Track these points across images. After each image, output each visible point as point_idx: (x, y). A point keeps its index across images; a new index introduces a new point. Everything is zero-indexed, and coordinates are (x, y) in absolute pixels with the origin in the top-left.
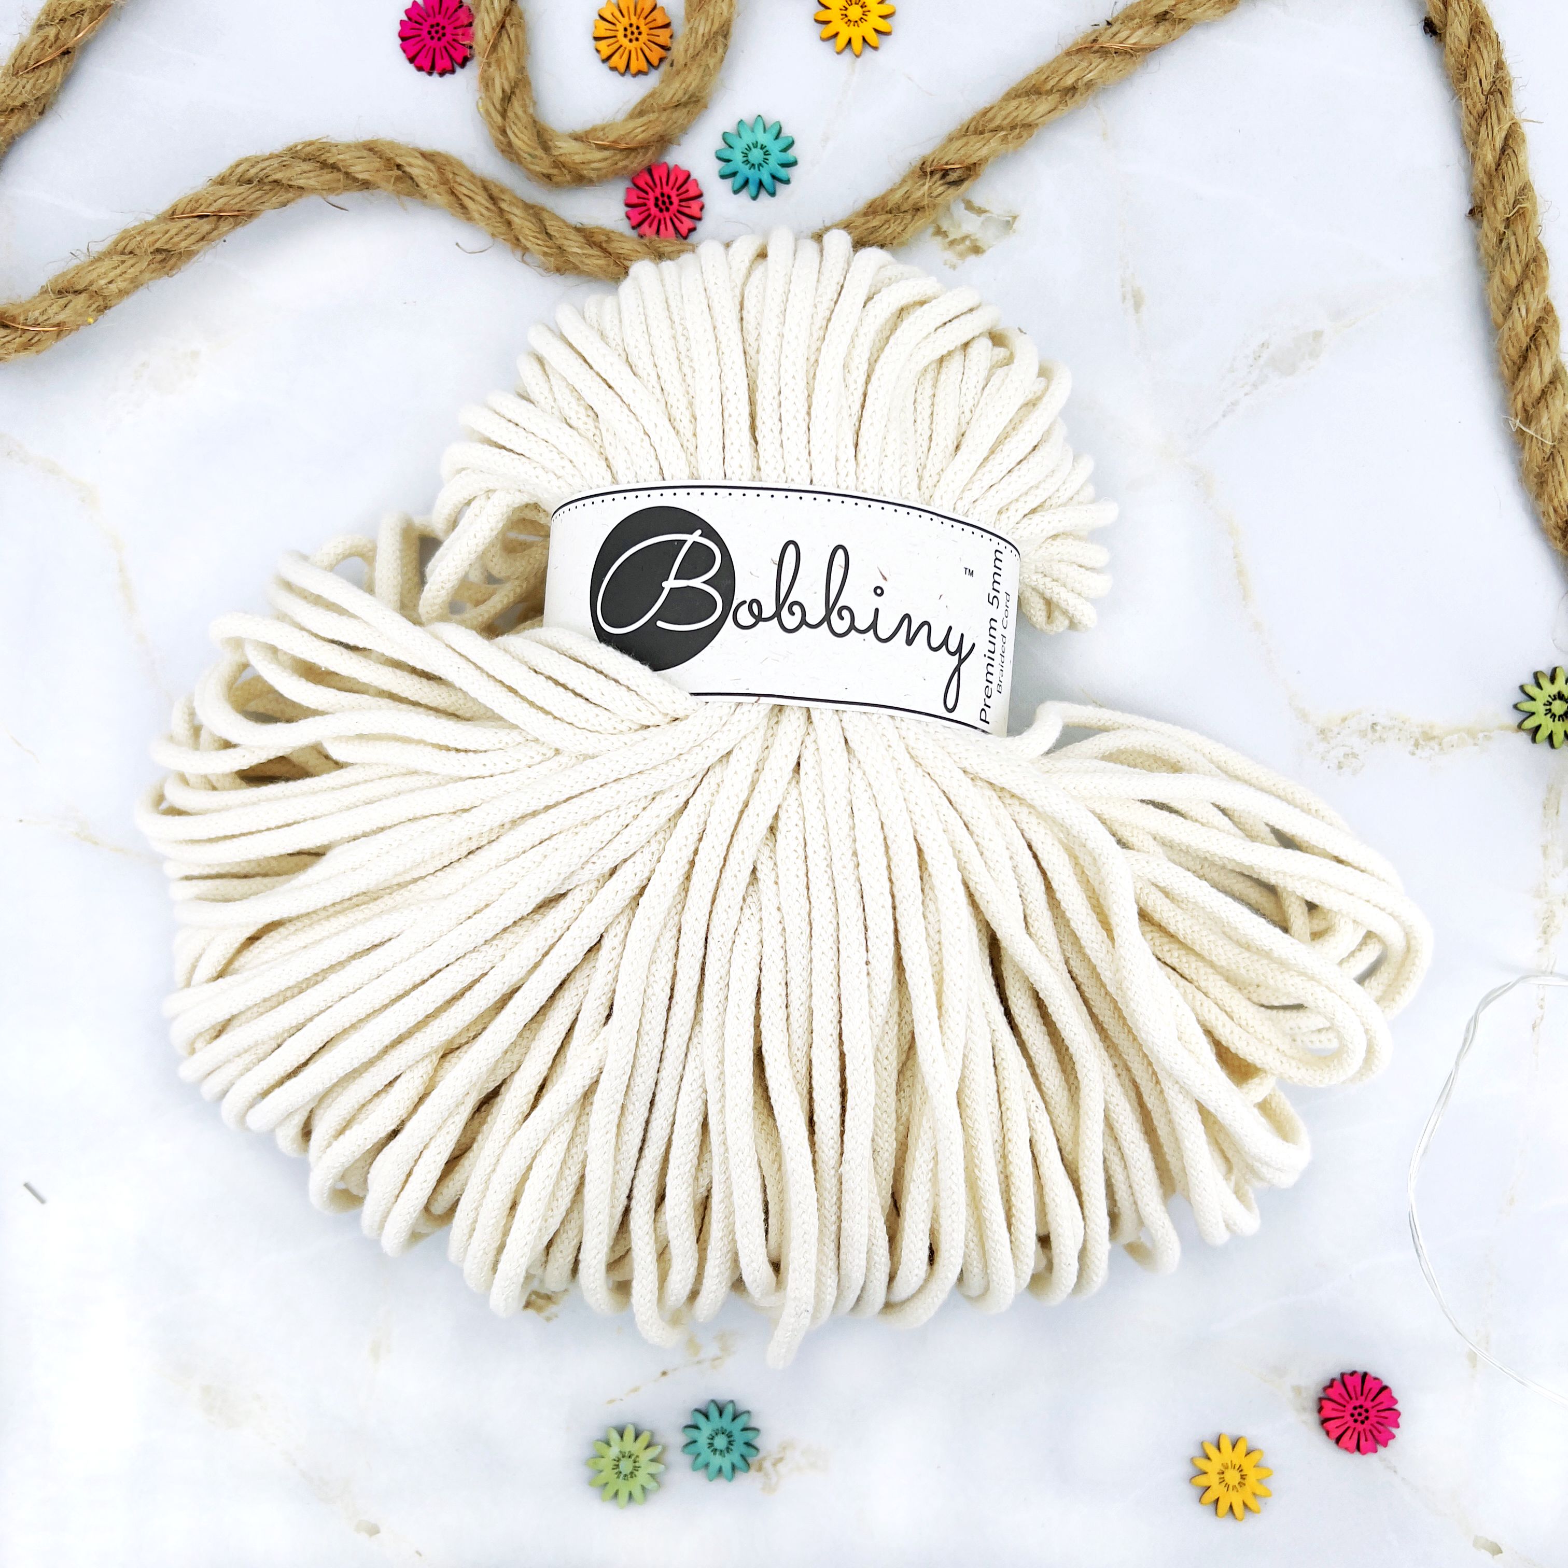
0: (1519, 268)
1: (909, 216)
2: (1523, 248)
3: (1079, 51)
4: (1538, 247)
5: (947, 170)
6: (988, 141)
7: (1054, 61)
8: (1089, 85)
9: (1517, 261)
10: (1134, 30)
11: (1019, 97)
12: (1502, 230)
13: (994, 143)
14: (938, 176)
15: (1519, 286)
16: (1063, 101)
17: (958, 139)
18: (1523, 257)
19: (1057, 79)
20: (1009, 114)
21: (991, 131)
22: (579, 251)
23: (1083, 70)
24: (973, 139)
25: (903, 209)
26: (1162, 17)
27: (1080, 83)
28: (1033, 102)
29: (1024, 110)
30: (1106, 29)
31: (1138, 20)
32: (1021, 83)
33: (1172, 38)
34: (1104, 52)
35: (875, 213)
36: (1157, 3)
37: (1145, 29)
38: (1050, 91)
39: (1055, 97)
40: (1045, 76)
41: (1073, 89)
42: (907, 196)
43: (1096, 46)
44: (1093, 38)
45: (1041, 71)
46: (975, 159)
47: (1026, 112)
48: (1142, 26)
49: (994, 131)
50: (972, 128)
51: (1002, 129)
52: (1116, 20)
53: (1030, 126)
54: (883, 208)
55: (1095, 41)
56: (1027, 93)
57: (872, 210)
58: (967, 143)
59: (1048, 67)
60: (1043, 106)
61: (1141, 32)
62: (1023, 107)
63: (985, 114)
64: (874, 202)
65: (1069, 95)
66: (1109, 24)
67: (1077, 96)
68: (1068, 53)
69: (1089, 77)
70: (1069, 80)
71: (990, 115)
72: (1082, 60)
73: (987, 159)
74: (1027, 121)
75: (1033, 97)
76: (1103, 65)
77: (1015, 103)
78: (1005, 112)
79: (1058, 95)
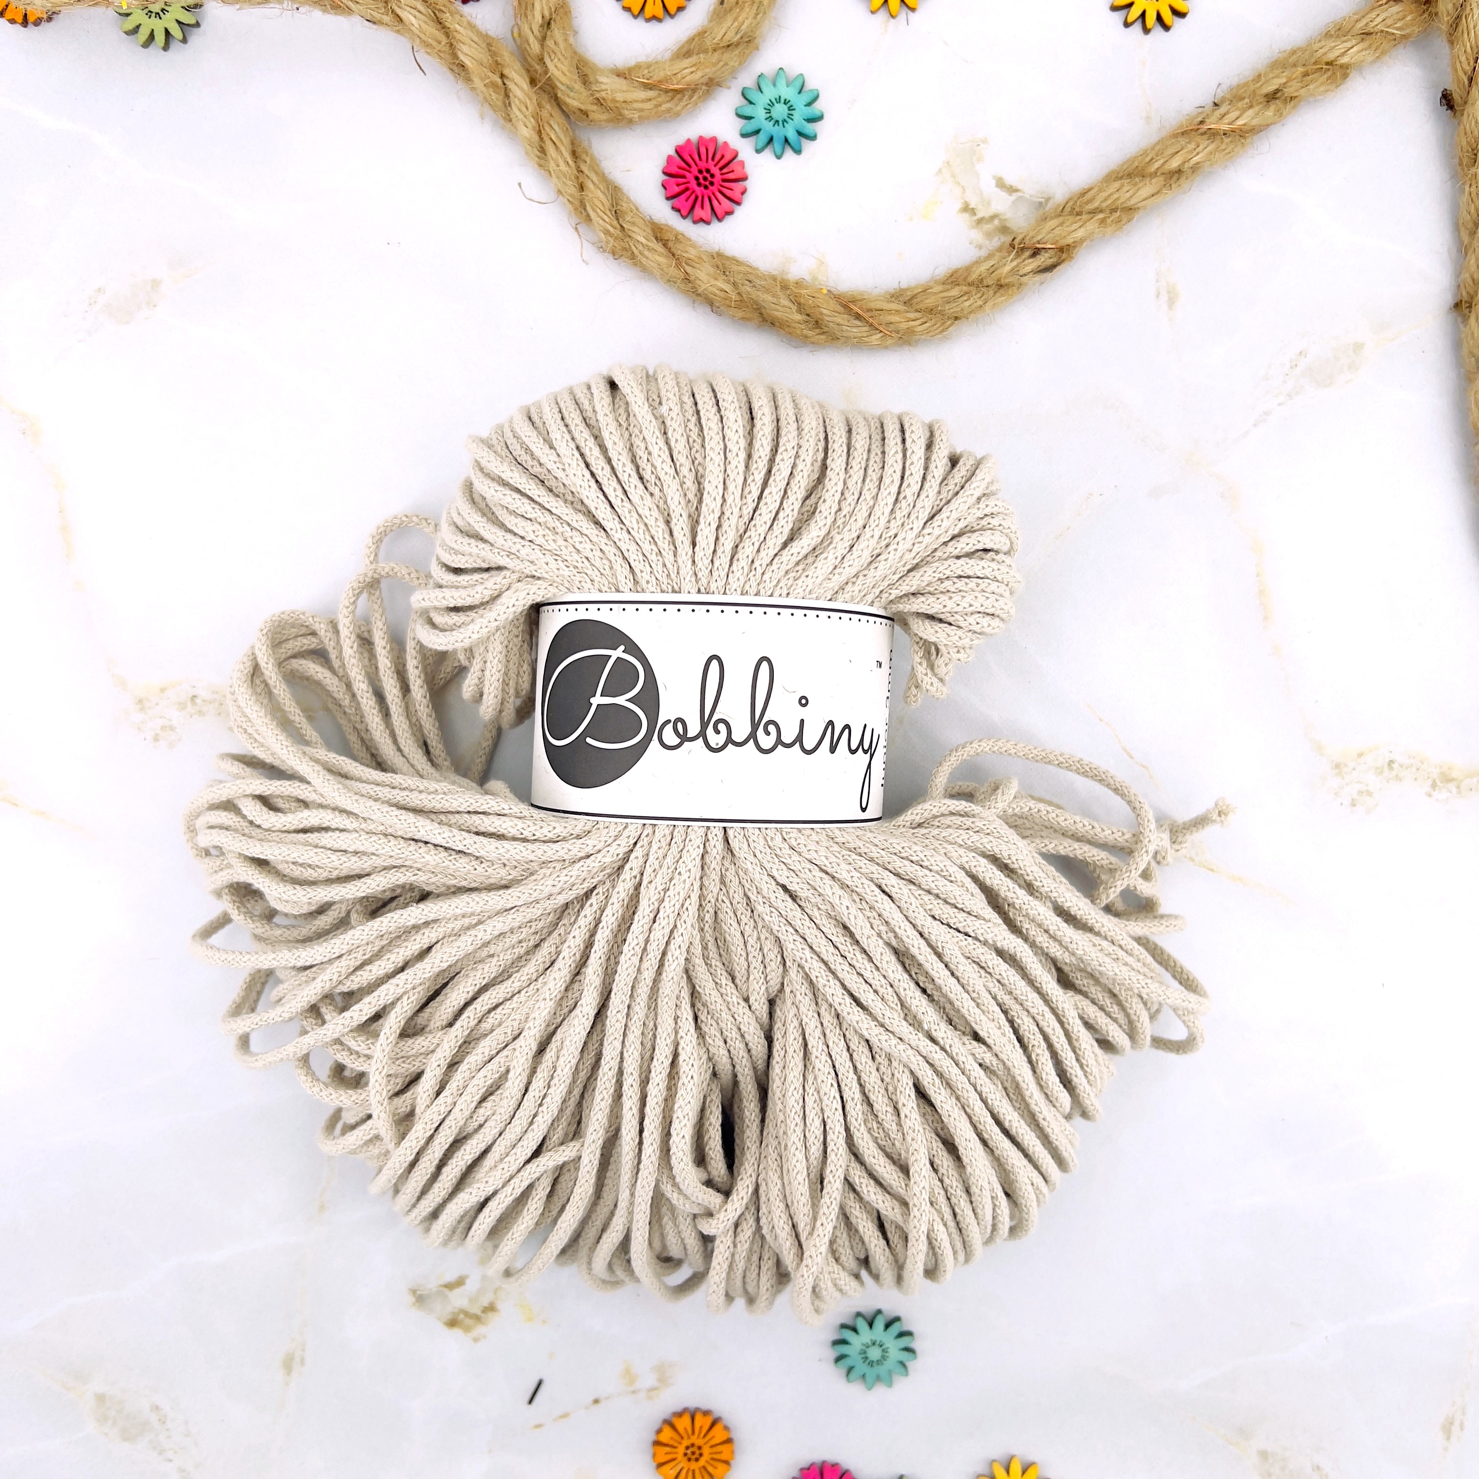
3: (1184, 133)
5: (1039, 249)
6: (1085, 223)
7: (1157, 143)
8: (1195, 168)
10: (1244, 111)
11: (1121, 178)
13: (1092, 225)
14: (1027, 253)
16: (1168, 185)
17: (1052, 218)
19: (1161, 162)
20: (1109, 196)
21: (1090, 213)
23: (1191, 152)
24: (1071, 219)
25: (985, 283)
26: (1273, 97)
27: (1186, 165)
28: (1135, 185)
29: (1126, 194)
30: (1213, 111)
31: (1247, 100)
32: (1124, 163)
33: (1279, 114)
34: (1212, 134)
35: (955, 283)
36: (1267, 82)
37: (1257, 108)
38: (1154, 174)
39: (1158, 181)
40: (1148, 159)
41: (1179, 172)
42: (992, 270)
43: (1205, 127)
44: (1200, 119)
45: (1145, 153)
46: (1069, 240)
47: (1128, 195)
48: (1251, 107)
49: (1094, 212)
50: (1068, 209)
51: (1101, 211)
52: (1223, 100)
53: (1130, 210)
54: (965, 278)
55: (1202, 122)
56: (1130, 175)
57: (954, 279)
58: (1062, 224)
59: (1153, 149)
60: (1147, 189)
61: (1250, 113)
62: (1126, 189)
63: (1084, 193)
64: (956, 271)
65: (1175, 178)
66: (1216, 104)
67: (1182, 180)
68: (1175, 136)
69: (1196, 159)
70: (1174, 164)
71: (1089, 196)
72: (1190, 142)
73: (1082, 241)
74: (1128, 204)
75: (1137, 180)
76: (1211, 147)
77: (1116, 185)
78: (1104, 194)
79: (1163, 178)
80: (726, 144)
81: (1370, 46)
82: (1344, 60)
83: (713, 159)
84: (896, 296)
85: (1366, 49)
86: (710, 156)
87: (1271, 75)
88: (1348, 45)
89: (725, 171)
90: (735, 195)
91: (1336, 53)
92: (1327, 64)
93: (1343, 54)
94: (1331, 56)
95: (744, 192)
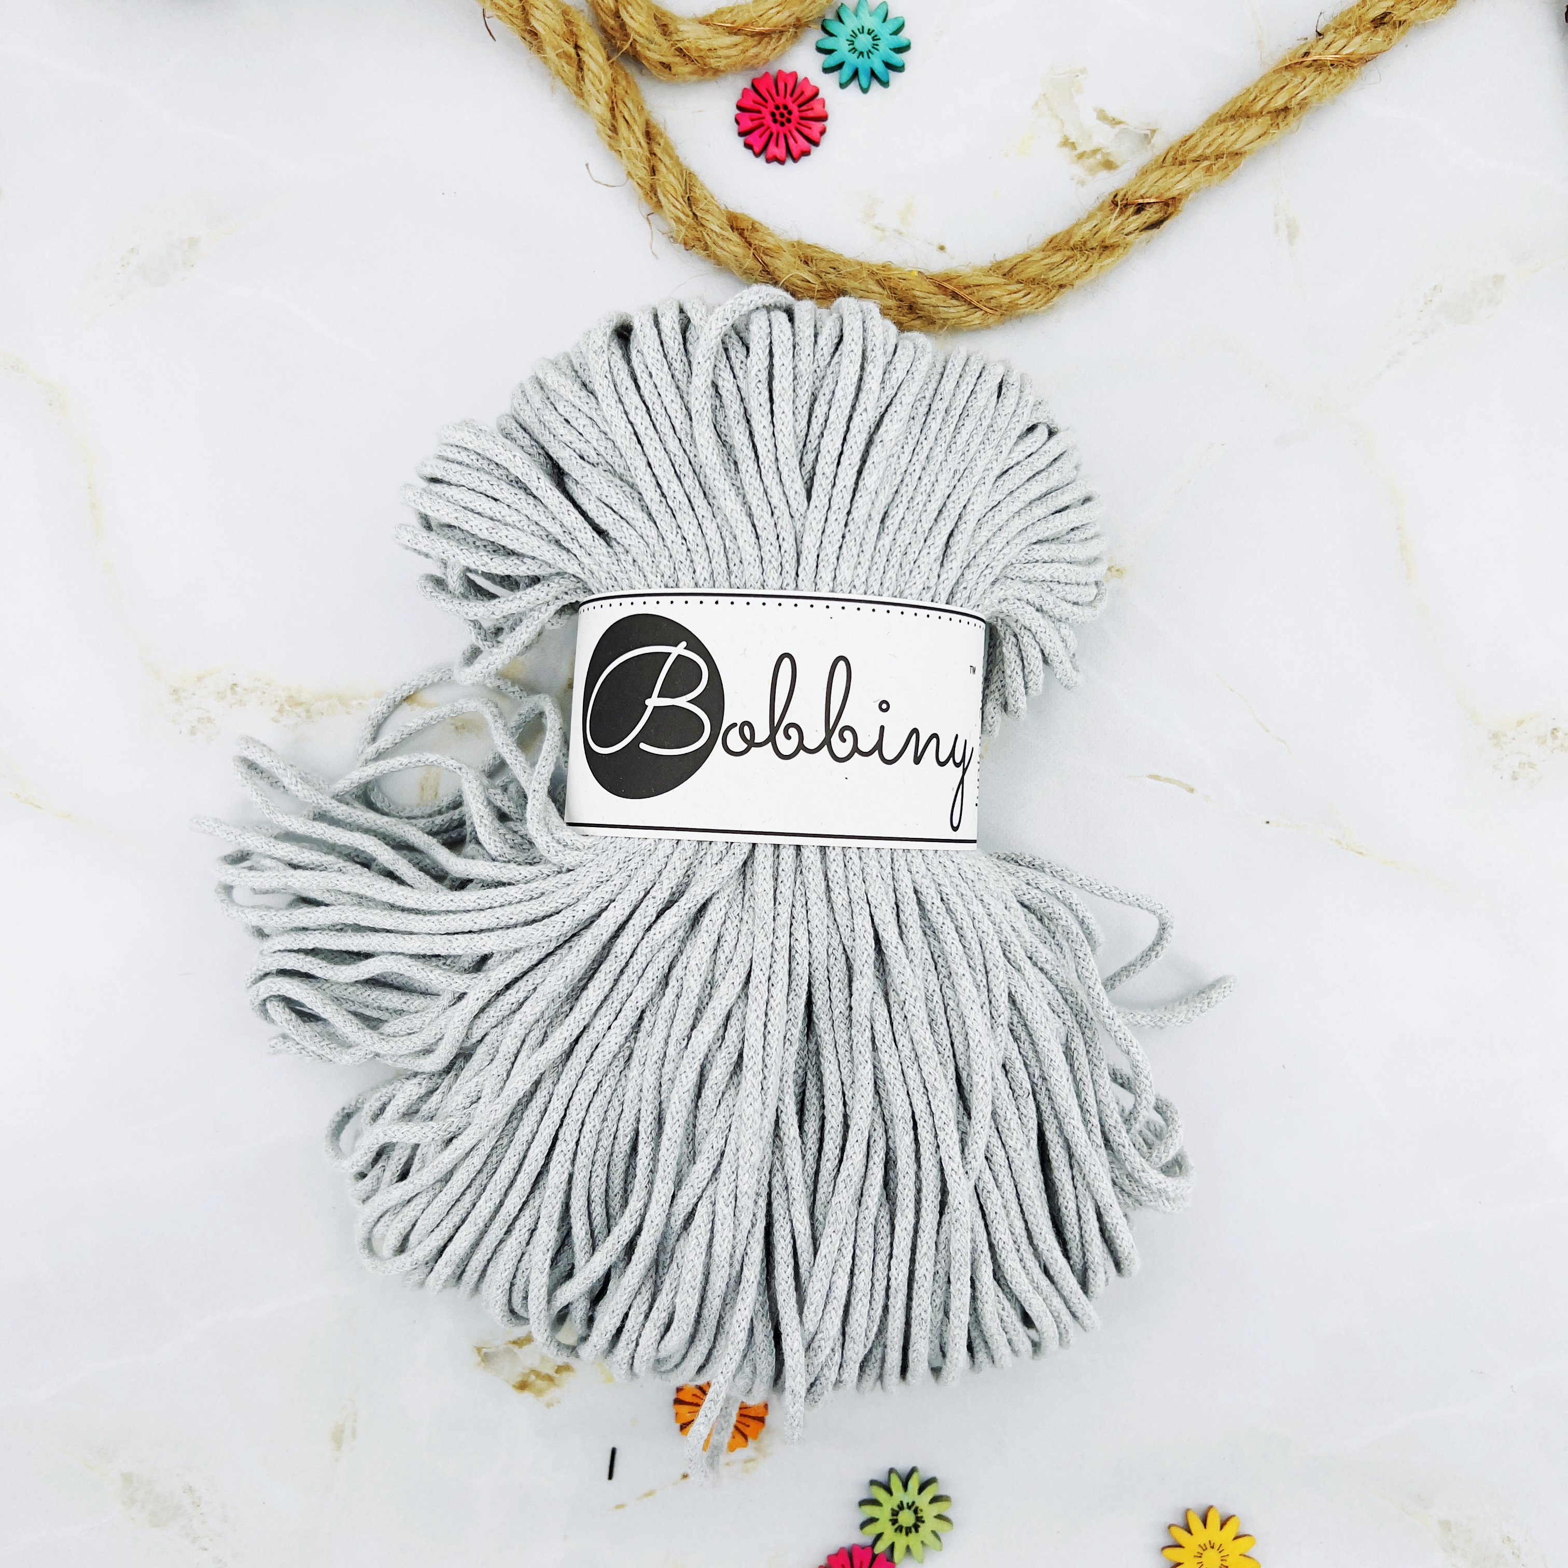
1: (1096, 255)
3: (1292, 66)
5: (1143, 204)
6: (1190, 173)
7: (1263, 79)
8: (1303, 104)
10: (1350, 39)
11: (1226, 121)
13: (1196, 175)
14: (1132, 210)
16: (1274, 125)
17: (1153, 171)
19: (1267, 99)
20: (1214, 140)
21: (1193, 161)
23: (1297, 87)
24: (1172, 170)
25: (1089, 245)
26: (1381, 21)
27: (1292, 103)
28: (1241, 126)
30: (1318, 41)
31: (1354, 27)
32: (1227, 105)
33: (1392, 43)
34: (1319, 66)
35: (1057, 248)
36: (1375, 5)
37: (1364, 35)
38: (1260, 113)
39: (1265, 120)
40: (1252, 98)
41: (1285, 110)
43: (1311, 59)
44: (1304, 52)
45: (1249, 92)
46: (1174, 192)
47: (1233, 138)
48: (1358, 34)
49: (1198, 160)
50: (1170, 159)
51: (1205, 159)
52: (1329, 29)
53: (1236, 155)
54: (1066, 243)
55: (1306, 54)
56: (1233, 117)
57: (1054, 243)
58: (1165, 175)
59: (1256, 86)
60: (1253, 129)
61: (1357, 40)
62: (1231, 131)
63: (1187, 140)
64: (1056, 236)
65: (1281, 116)
66: (1320, 34)
67: (1289, 118)
68: (1280, 70)
69: (1304, 94)
70: (1280, 101)
71: (1192, 142)
72: (1295, 76)
73: (1188, 192)
74: (1236, 147)
75: (1242, 121)
76: (1319, 80)
77: (1221, 128)
78: (1207, 140)
79: (1268, 118)
80: (806, 79)
83: (792, 95)
86: (789, 91)
89: (804, 108)
90: (814, 134)
95: (823, 132)
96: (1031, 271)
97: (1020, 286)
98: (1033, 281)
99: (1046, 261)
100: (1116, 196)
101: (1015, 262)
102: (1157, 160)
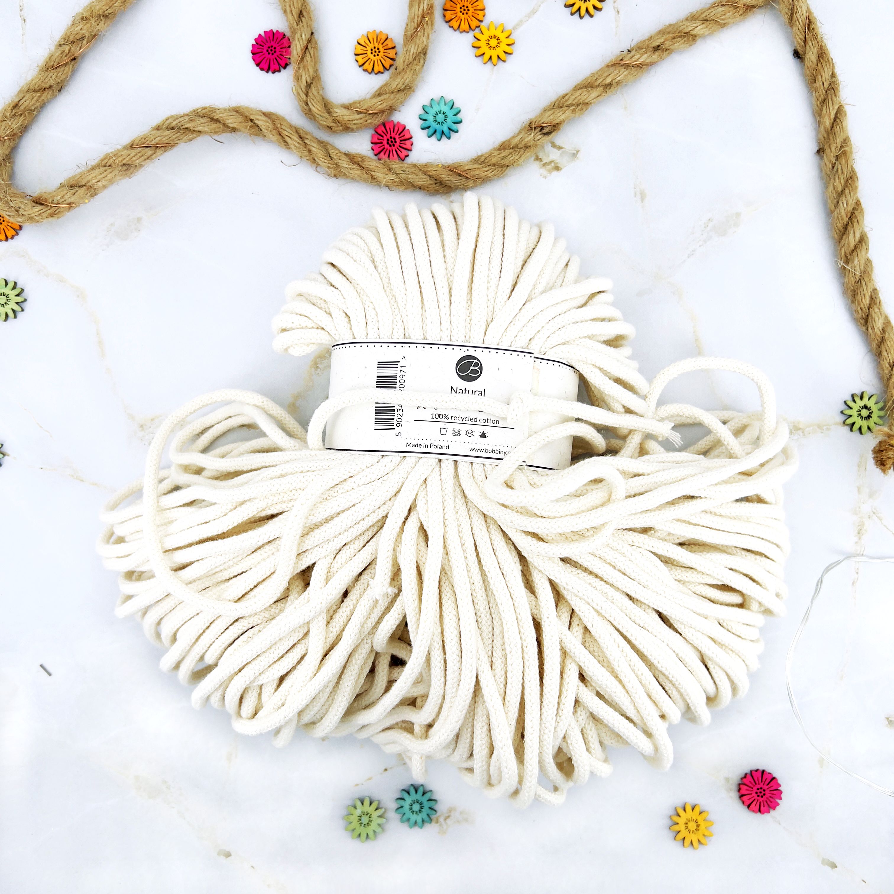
0: (843, 182)
1: (522, 151)
2: (845, 171)
3: (613, 65)
4: (853, 171)
5: (543, 127)
6: (565, 112)
7: (600, 70)
8: (618, 83)
9: (842, 179)
10: (642, 55)
11: (582, 88)
12: (834, 161)
13: (568, 113)
14: (538, 130)
15: (843, 191)
16: (605, 91)
17: (549, 110)
18: (845, 176)
19: (602, 80)
20: (576, 98)
21: (567, 106)
22: (347, 166)
23: (616, 75)
24: (557, 110)
25: (519, 147)
26: (657, 48)
27: (614, 81)
28: (589, 91)
29: (583, 96)
30: (628, 54)
31: (644, 50)
32: (583, 81)
33: (661, 58)
34: (626, 66)
35: (504, 149)
36: (654, 41)
37: (648, 54)
38: (598, 86)
39: (601, 89)
40: (595, 78)
41: (610, 85)
42: (522, 140)
43: (623, 63)
44: (621, 58)
45: (593, 75)
46: (558, 121)
47: (585, 97)
48: (646, 53)
49: (569, 106)
50: (556, 105)
51: (573, 105)
52: (633, 49)
53: (587, 104)
54: (509, 146)
55: (621, 60)
56: (586, 87)
57: (503, 147)
58: (554, 113)
59: (597, 73)
60: (594, 94)
61: (645, 56)
62: (584, 93)
63: (563, 97)
64: (504, 143)
65: (608, 88)
66: (629, 51)
67: (612, 89)
68: (608, 66)
69: (619, 78)
70: (608, 81)
71: (566, 98)
72: (615, 70)
73: (564, 121)
74: (586, 101)
75: (589, 89)
76: (626, 73)
77: (579, 92)
78: (573, 97)
79: (602, 88)
81: (707, 27)
82: (694, 32)
83: (394, 131)
84: (477, 160)
85: (705, 28)
86: (399, 132)
87: (657, 38)
88: (695, 25)
89: (401, 136)
91: (690, 29)
92: (685, 33)
93: (692, 30)
94: (687, 30)
95: (412, 145)
96: (494, 160)
97: (488, 168)
98: (494, 165)
99: (500, 156)
100: (531, 123)
101: (486, 156)
102: (550, 105)
